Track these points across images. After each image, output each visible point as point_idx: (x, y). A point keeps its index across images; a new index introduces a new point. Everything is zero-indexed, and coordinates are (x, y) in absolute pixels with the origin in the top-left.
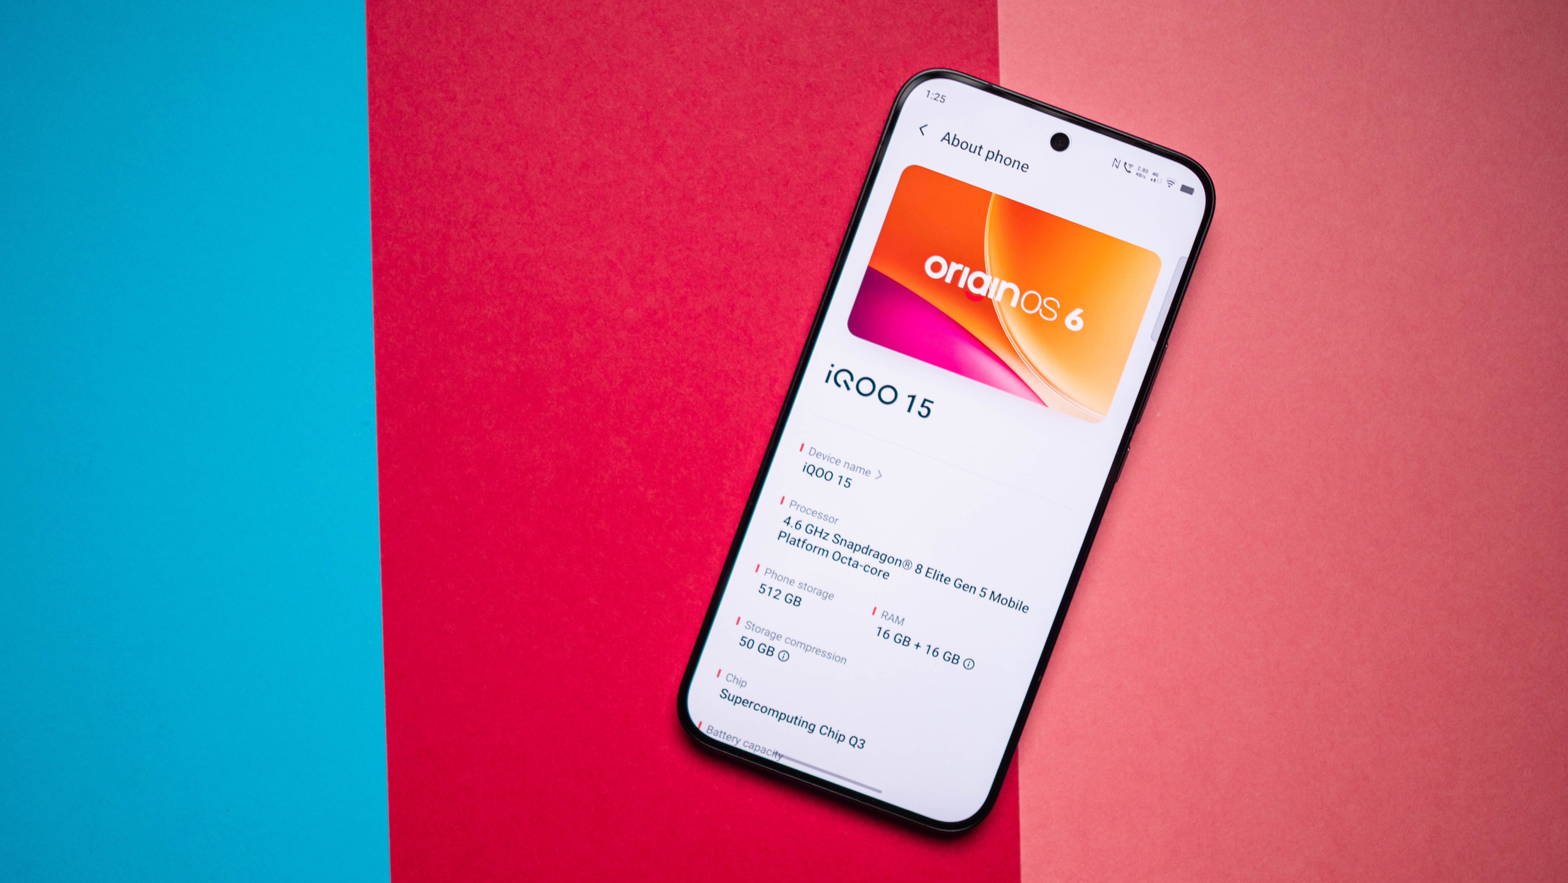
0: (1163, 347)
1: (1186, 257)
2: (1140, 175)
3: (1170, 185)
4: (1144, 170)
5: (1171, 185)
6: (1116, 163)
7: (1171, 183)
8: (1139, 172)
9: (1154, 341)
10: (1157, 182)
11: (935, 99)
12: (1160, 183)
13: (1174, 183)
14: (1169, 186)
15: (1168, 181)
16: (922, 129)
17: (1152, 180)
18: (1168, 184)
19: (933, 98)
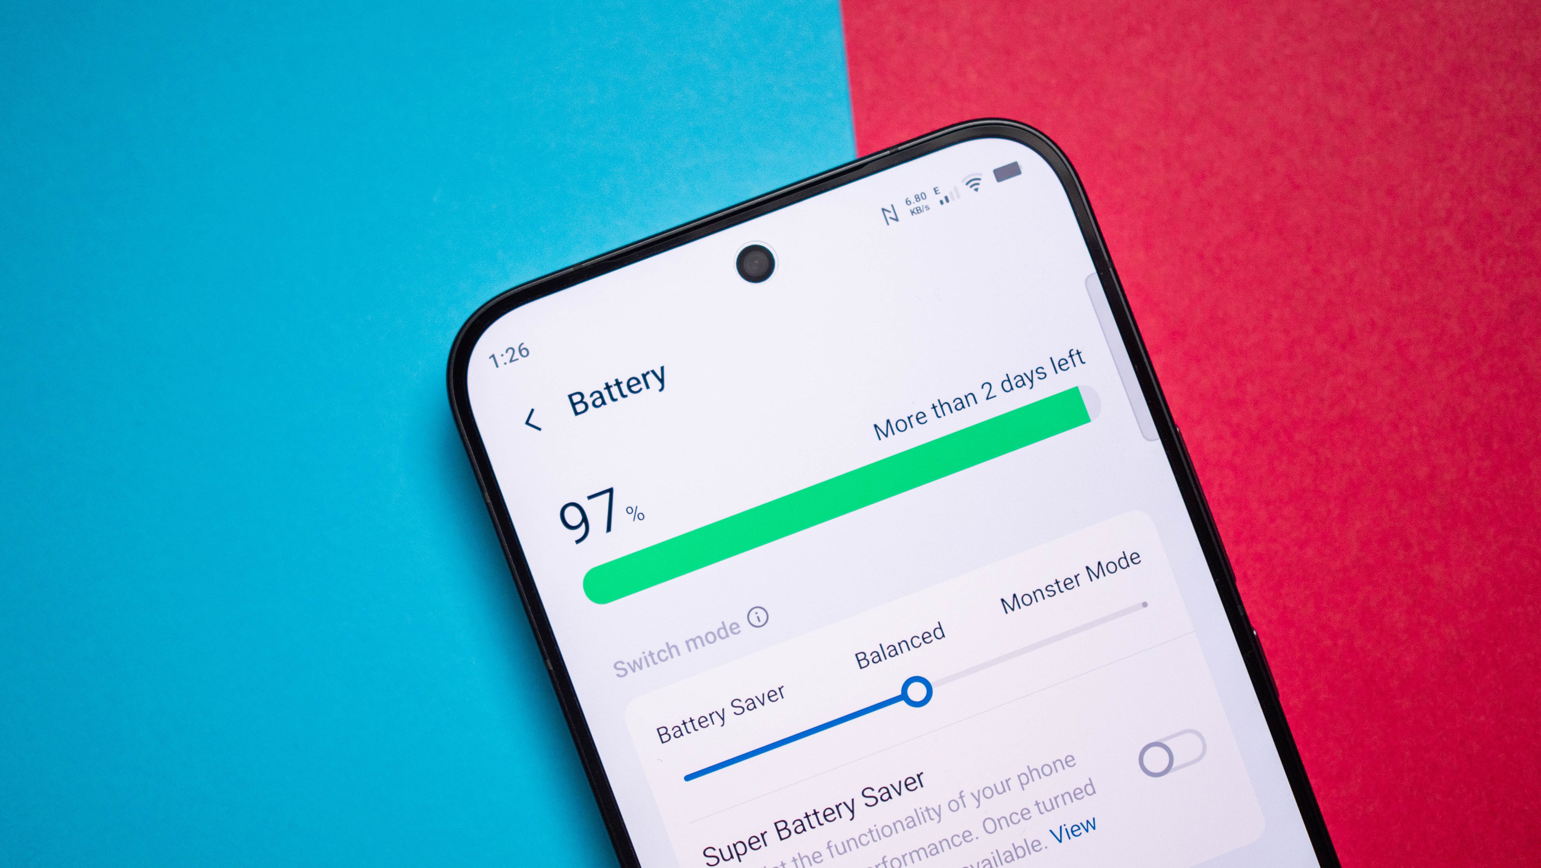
0: (1175, 436)
1: (1093, 274)
2: (919, 210)
3: (976, 187)
4: (917, 198)
5: (978, 184)
6: (890, 215)
7: (974, 183)
8: (912, 207)
9: (1156, 440)
10: (953, 199)
11: (511, 361)
12: (959, 197)
13: (979, 179)
14: (976, 190)
15: (967, 184)
16: (531, 422)
17: (942, 202)
18: (971, 187)
19: (508, 361)
